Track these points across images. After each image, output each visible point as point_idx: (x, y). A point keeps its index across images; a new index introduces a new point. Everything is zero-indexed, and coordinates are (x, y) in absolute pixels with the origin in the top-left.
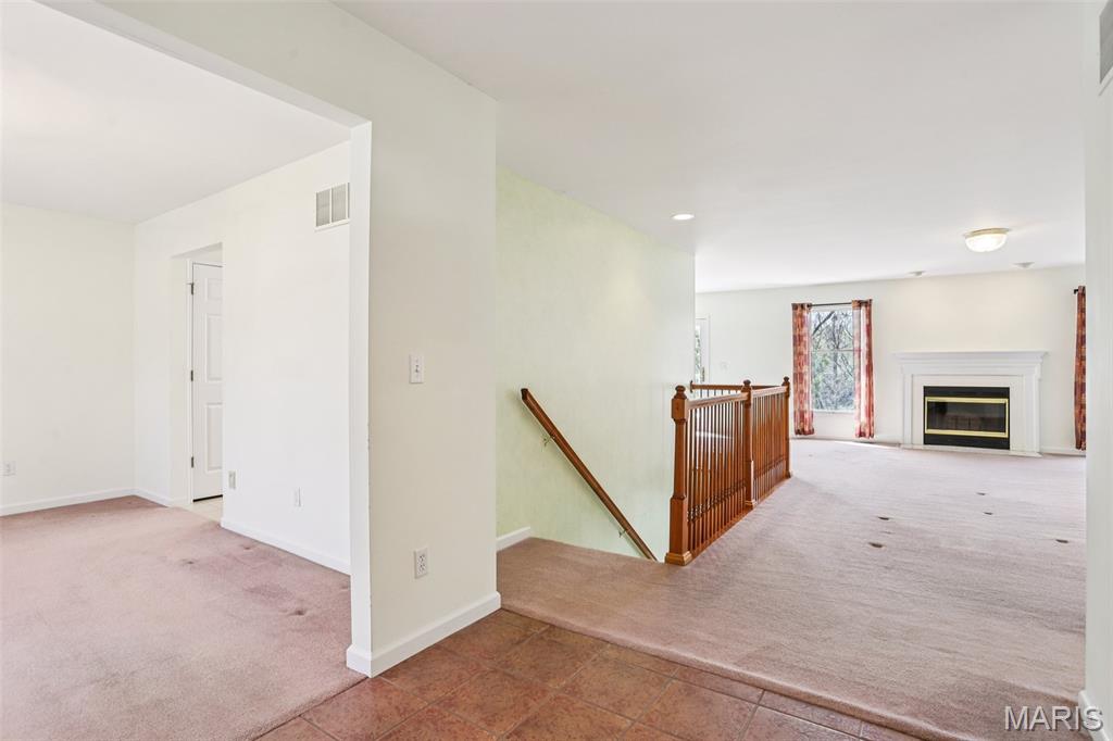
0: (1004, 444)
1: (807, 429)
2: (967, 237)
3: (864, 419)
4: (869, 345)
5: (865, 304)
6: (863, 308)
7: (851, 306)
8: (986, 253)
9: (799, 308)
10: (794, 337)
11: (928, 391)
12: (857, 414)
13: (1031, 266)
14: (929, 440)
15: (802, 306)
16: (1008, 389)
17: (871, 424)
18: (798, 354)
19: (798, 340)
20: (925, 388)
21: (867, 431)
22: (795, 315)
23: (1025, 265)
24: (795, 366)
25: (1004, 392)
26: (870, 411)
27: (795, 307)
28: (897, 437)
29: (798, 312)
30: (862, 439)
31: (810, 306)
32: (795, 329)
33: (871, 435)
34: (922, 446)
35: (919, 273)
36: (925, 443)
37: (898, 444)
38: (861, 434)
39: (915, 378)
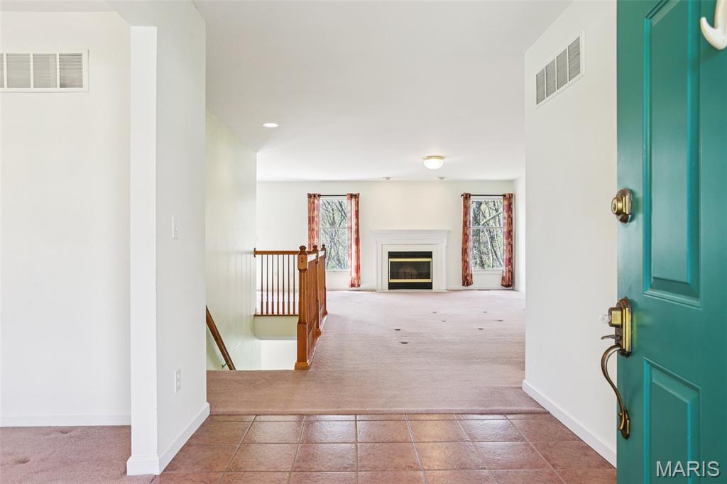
0: (430, 286)
2: (424, 159)
3: (354, 274)
4: (357, 224)
5: (354, 196)
6: (354, 199)
7: (346, 198)
8: (434, 170)
9: (313, 197)
10: (309, 218)
11: (392, 255)
12: (349, 272)
13: (445, 179)
14: (392, 286)
15: (315, 195)
16: (432, 252)
17: (358, 278)
18: (311, 230)
19: (311, 220)
20: (389, 252)
21: (356, 282)
22: (309, 201)
23: (442, 178)
24: (310, 238)
25: (429, 255)
26: (358, 269)
27: (310, 196)
28: (374, 286)
29: (312, 200)
30: (353, 288)
31: (319, 196)
32: (309, 212)
33: (359, 286)
34: (388, 291)
35: (388, 178)
36: (389, 289)
37: (375, 291)
38: (353, 285)
39: (384, 246)
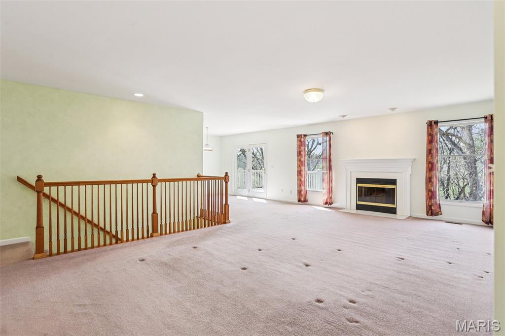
0: (393, 211)
1: (303, 199)
2: (304, 93)
3: (327, 194)
4: (330, 156)
5: (328, 134)
6: (328, 136)
7: (321, 135)
10: (297, 152)
11: (359, 181)
12: (324, 192)
14: (359, 207)
15: (301, 136)
16: (396, 180)
17: (331, 198)
18: (299, 161)
19: (299, 153)
20: (357, 178)
21: (330, 202)
22: (298, 140)
24: (298, 167)
25: (393, 182)
26: (330, 190)
27: (298, 136)
28: (344, 205)
30: (326, 206)
31: (305, 136)
32: (298, 148)
33: (331, 204)
34: (356, 211)
36: (357, 209)
38: (326, 203)
39: (352, 173)
